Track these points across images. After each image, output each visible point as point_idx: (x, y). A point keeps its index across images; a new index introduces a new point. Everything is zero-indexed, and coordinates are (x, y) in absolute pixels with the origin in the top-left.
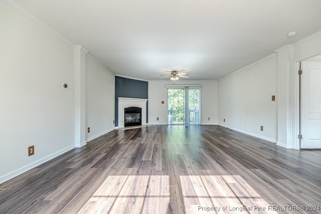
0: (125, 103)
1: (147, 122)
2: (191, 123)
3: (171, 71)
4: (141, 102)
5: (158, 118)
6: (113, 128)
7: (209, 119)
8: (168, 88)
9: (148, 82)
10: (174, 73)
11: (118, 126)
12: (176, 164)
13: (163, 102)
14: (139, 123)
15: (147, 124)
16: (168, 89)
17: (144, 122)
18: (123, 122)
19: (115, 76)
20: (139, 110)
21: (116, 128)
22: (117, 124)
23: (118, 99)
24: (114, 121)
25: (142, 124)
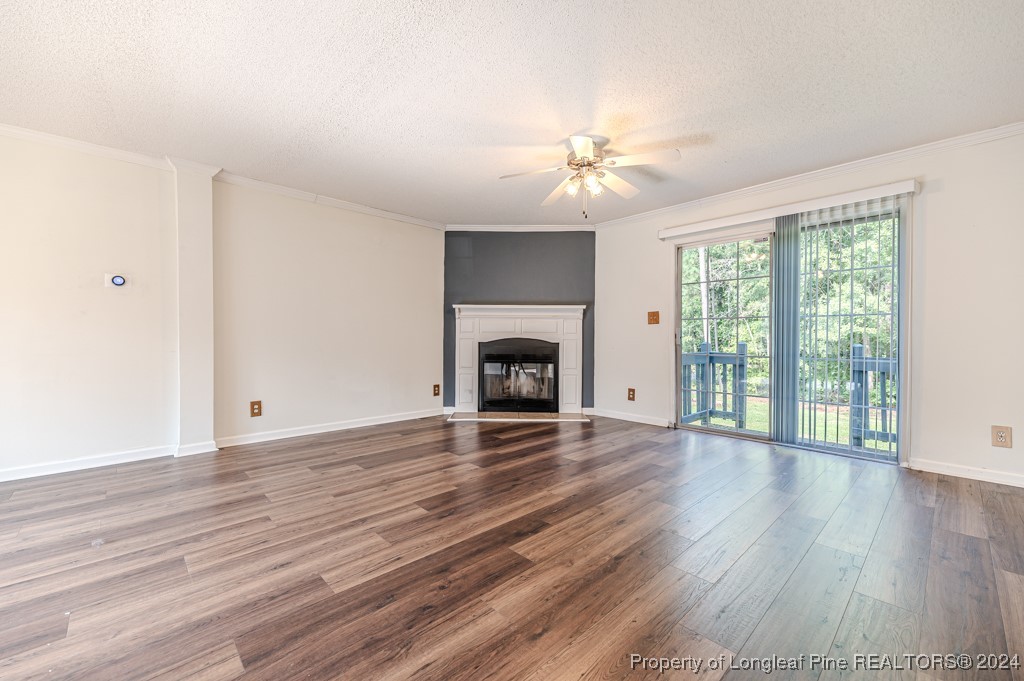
0: (482, 323)
1: (588, 399)
4: (556, 316)
5: (633, 391)
6: (435, 408)
9: (593, 233)
11: (454, 406)
13: (654, 318)
14: (551, 405)
15: (588, 411)
16: (678, 249)
17: (570, 404)
18: (471, 392)
19: (446, 232)
20: (547, 352)
21: (448, 411)
22: (450, 400)
23: (457, 310)
24: (438, 386)
25: (562, 408)
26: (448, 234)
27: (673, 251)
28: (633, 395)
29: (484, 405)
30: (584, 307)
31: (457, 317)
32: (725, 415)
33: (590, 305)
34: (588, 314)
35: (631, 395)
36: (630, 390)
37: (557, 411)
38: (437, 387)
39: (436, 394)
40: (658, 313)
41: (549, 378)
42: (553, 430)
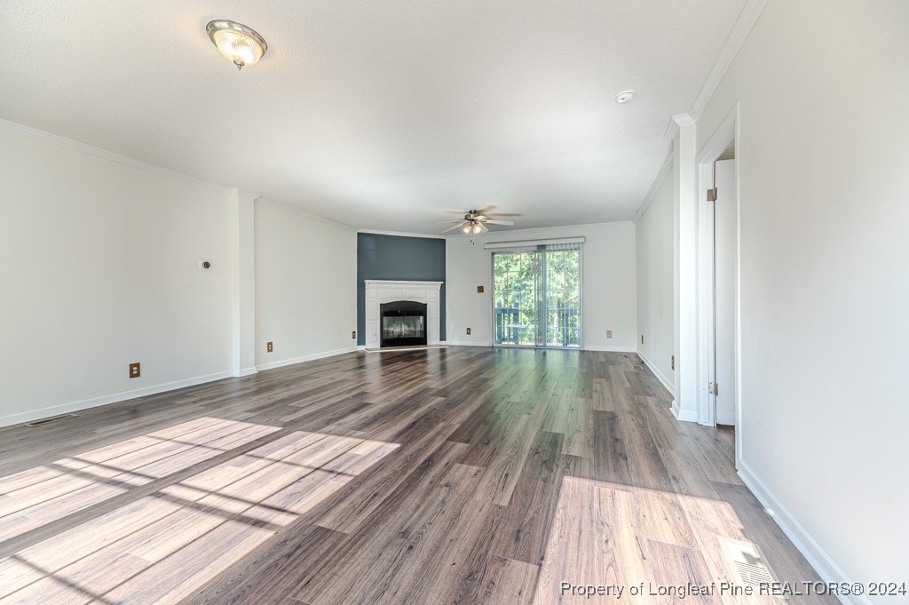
0: (382, 292)
1: (443, 338)
2: (572, 345)
3: (462, 211)
4: (425, 288)
6: (353, 347)
7: (609, 334)
8: (493, 251)
9: (443, 241)
10: (471, 217)
11: (364, 344)
12: (537, 456)
13: (481, 289)
14: (422, 340)
15: (443, 343)
16: (493, 254)
17: (433, 339)
18: (376, 335)
20: (419, 309)
21: (361, 348)
22: (361, 341)
23: (366, 284)
24: (354, 332)
25: (429, 342)
26: (359, 234)
28: (470, 331)
29: (384, 343)
30: (440, 283)
31: (366, 287)
32: (510, 340)
33: (444, 282)
34: (443, 287)
36: (468, 329)
37: (426, 344)
39: (353, 338)
40: (482, 287)
41: (420, 325)
42: (423, 355)
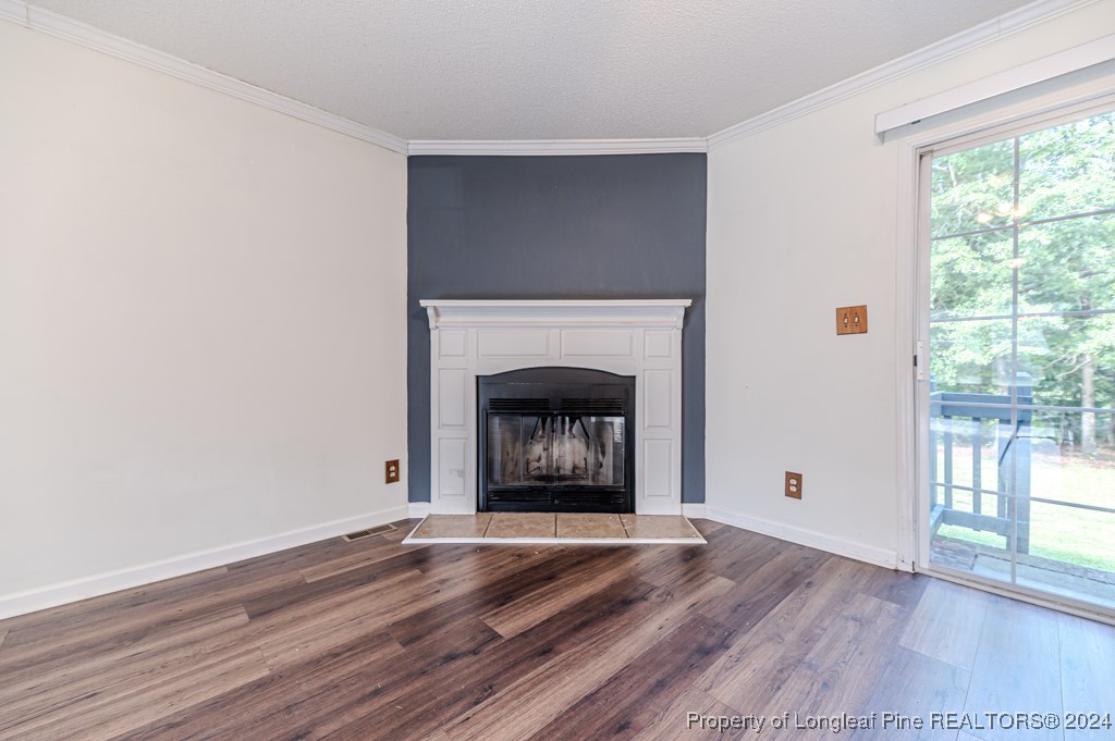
0: (483, 339)
1: (693, 486)
4: (629, 323)
5: (798, 477)
6: (393, 504)
11: (429, 500)
14: (617, 499)
18: (462, 474)
19: (410, 159)
20: (610, 394)
21: (418, 510)
22: (420, 489)
23: (430, 312)
24: (396, 463)
25: (644, 505)
26: (415, 162)
27: (909, 158)
28: (799, 486)
29: (488, 499)
30: (688, 302)
31: (432, 324)
33: (698, 297)
34: (694, 317)
35: (794, 485)
36: (789, 476)
37: (632, 511)
38: (392, 465)
39: (389, 480)
40: (864, 308)
41: (616, 445)
